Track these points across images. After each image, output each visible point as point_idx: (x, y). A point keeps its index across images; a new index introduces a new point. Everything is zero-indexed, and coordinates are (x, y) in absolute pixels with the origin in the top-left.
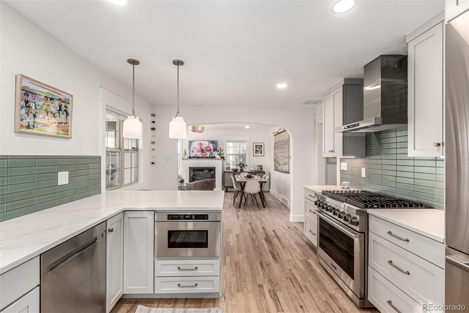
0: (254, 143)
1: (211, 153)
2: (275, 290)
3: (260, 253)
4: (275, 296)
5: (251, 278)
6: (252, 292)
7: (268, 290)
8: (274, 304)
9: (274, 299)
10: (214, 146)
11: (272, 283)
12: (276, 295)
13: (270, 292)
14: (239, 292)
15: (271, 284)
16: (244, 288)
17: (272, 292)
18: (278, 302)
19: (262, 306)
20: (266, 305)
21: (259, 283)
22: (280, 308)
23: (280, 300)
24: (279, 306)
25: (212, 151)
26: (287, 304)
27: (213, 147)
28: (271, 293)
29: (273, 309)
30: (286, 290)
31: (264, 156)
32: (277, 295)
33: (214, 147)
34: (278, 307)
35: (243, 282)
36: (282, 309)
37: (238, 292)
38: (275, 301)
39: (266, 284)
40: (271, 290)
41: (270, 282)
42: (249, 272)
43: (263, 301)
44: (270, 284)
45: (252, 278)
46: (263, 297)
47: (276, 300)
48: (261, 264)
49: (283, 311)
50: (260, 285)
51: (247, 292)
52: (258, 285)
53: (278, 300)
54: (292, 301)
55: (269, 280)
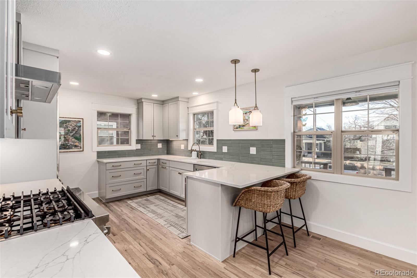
2: (156, 267)
4: (154, 262)
5: (186, 267)
6: (174, 256)
7: (162, 264)
8: (152, 256)
9: (154, 260)
11: (163, 273)
12: (154, 263)
13: (160, 263)
14: (183, 252)
15: (163, 271)
16: (182, 256)
17: (158, 264)
18: (149, 258)
19: (159, 251)
20: (157, 253)
21: (174, 266)
22: (146, 255)
24: (147, 257)
26: (142, 260)
29: (151, 252)
30: (146, 272)
32: (153, 263)
34: (148, 255)
35: (189, 260)
36: (144, 255)
38: (152, 258)
39: (168, 268)
40: (159, 265)
41: (166, 273)
43: (160, 254)
44: (163, 270)
46: (162, 257)
47: (151, 259)
49: (143, 254)
50: (172, 265)
51: (178, 254)
52: (174, 264)
53: (150, 261)
54: (138, 265)
55: (167, 274)
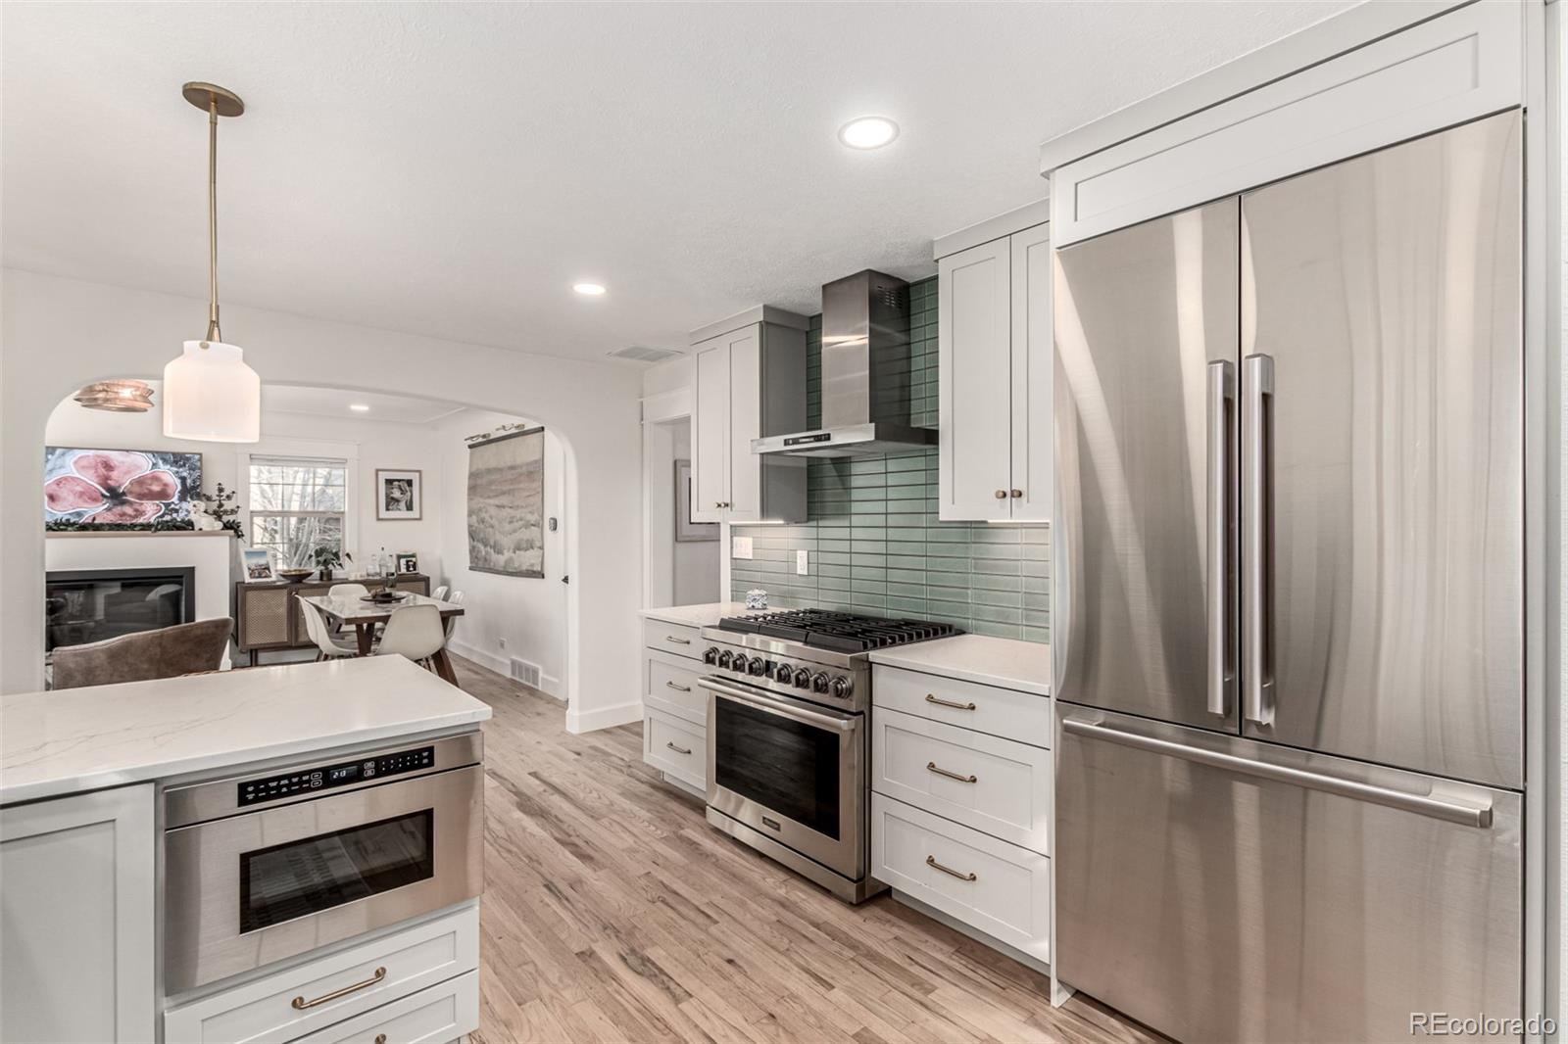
0: (377, 471)
1: (167, 505)
2: (637, 949)
3: (530, 858)
4: (645, 966)
5: (541, 945)
6: (570, 985)
7: (616, 956)
8: (654, 987)
9: (647, 973)
10: (185, 474)
11: (617, 932)
12: (645, 960)
13: (624, 959)
14: (525, 1002)
15: (617, 937)
16: (536, 982)
17: (631, 959)
18: (665, 979)
19: (626, 1010)
20: (633, 1001)
21: (577, 950)
22: (678, 991)
23: (664, 968)
24: (672, 986)
25: (175, 499)
26: (691, 972)
27: (178, 482)
28: (629, 961)
29: (660, 1004)
30: (667, 935)
31: (420, 519)
32: (649, 960)
33: (183, 480)
34: (671, 993)
35: (520, 966)
36: (686, 991)
37: (520, 1004)
38: (653, 979)
39: (600, 944)
40: (627, 954)
41: (608, 931)
42: (524, 927)
43: (620, 995)
44: (615, 939)
45: (544, 943)
46: (614, 982)
47: (656, 976)
48: (550, 890)
49: (691, 996)
50: (582, 953)
51: (552, 991)
52: (577, 954)
53: (661, 970)
54: (699, 956)
55: (605, 928)
